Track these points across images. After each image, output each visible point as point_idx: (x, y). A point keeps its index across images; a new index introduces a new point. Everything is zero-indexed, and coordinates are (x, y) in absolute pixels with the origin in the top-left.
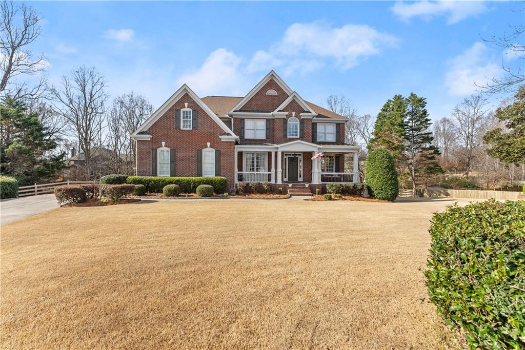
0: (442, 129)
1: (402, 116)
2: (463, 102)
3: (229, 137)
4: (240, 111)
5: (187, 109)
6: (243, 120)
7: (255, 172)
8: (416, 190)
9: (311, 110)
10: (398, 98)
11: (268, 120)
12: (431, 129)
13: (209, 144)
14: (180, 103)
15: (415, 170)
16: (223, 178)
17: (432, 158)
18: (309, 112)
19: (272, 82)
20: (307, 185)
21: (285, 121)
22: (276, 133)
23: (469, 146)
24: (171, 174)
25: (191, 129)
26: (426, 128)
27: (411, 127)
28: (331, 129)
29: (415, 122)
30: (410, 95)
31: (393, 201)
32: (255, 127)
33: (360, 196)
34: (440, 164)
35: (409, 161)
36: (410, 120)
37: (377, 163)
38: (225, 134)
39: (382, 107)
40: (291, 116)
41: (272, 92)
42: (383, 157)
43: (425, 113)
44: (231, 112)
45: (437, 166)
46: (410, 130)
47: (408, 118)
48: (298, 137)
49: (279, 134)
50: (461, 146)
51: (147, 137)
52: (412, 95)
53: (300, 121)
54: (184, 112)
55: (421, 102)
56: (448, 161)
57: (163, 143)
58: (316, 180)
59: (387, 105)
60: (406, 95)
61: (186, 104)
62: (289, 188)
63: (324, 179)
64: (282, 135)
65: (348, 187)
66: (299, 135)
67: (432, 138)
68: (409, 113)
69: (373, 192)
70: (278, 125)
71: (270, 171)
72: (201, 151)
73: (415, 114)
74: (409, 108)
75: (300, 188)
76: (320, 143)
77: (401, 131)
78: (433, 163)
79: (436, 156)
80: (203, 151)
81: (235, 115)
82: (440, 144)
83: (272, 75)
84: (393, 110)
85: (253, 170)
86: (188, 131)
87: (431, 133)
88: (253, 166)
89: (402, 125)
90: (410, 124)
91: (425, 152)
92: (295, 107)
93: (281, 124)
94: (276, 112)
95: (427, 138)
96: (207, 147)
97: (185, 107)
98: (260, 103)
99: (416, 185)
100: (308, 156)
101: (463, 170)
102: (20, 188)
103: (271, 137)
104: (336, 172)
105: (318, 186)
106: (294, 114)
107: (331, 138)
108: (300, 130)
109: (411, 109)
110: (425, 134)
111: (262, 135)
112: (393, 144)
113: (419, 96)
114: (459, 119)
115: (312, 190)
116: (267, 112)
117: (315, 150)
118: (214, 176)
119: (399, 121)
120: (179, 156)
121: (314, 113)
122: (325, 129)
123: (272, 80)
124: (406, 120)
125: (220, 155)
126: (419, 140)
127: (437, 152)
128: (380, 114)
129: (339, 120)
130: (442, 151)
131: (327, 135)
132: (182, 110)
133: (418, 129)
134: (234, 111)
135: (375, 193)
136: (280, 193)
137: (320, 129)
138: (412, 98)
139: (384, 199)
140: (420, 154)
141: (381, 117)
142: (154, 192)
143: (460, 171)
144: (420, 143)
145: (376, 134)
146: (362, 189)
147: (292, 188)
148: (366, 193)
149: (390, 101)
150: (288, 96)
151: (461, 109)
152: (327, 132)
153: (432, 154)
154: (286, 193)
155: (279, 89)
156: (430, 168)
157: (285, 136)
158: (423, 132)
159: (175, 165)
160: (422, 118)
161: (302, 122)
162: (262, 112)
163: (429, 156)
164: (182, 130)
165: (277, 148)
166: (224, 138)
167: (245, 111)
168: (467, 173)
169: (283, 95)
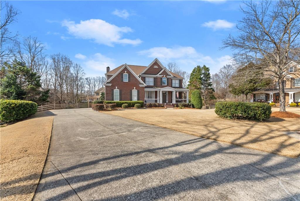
0: (215, 79)
1: (201, 75)
2: (223, 67)
3: (143, 85)
4: (144, 74)
5: (126, 74)
6: (145, 77)
7: (150, 99)
8: (206, 107)
9: (171, 75)
10: (199, 67)
11: (155, 78)
12: (211, 81)
13: (135, 88)
14: (123, 71)
15: (206, 98)
16: (142, 101)
17: (212, 93)
18: (170, 75)
19: (156, 63)
20: (171, 104)
21: (161, 79)
22: (158, 83)
23: (226, 87)
24: (120, 100)
25: (128, 82)
26: (209, 80)
27: (204, 79)
28: (177, 82)
29: (205, 78)
30: (203, 66)
31: (201, 109)
32: (150, 81)
33: (190, 107)
34: (215, 96)
35: (203, 94)
36: (203, 76)
37: (196, 96)
38: (141, 84)
39: (192, 70)
40: (163, 76)
41: (156, 67)
42: (197, 93)
43: (209, 74)
44: (141, 74)
45: (214, 96)
46: (204, 81)
47: (203, 75)
48: (166, 85)
49: (159, 84)
50: (223, 87)
51: (110, 85)
52: (204, 66)
53: (167, 79)
54: (124, 75)
55: (207, 69)
56: (218, 94)
57: (116, 87)
58: (174, 102)
59: (194, 70)
60: (202, 66)
61: (126, 72)
62: (165, 105)
63: (177, 102)
64: (160, 84)
65: (186, 104)
66: (166, 84)
67: (212, 85)
68: (203, 74)
69: (194, 106)
70: (159, 80)
71: (157, 98)
72: (132, 90)
73: (205, 74)
74: (203, 71)
75: (169, 105)
76: (174, 87)
77: (200, 82)
78: (212, 95)
79: (213, 92)
80: (133, 90)
81: (142, 76)
82: (214, 86)
83: (156, 60)
84: (197, 72)
85: (149, 98)
86: (126, 82)
87: (211, 82)
88: (149, 96)
89: (201, 79)
90: (203, 78)
91: (209, 90)
92: (165, 73)
93: (160, 80)
94: (158, 75)
95: (210, 85)
96: (134, 89)
97: (125, 73)
98: (151, 71)
99: (206, 104)
100: (171, 93)
101: (224, 98)
102: (38, 107)
103: (156, 85)
104: (179, 99)
105: (175, 104)
106: (165, 76)
107: (177, 85)
108: (167, 82)
109: (204, 72)
110: (209, 83)
111: (152, 84)
112: (197, 87)
113: (207, 67)
114: (222, 75)
115: (173, 106)
116: (154, 75)
117: (174, 90)
118: (137, 101)
119: (199, 77)
120: (123, 93)
121: (172, 76)
122: (175, 82)
123: (156, 62)
124: (202, 77)
125: (139, 92)
126: (207, 85)
127: (213, 90)
128: (192, 73)
129: (180, 78)
130: (215, 90)
131: (176, 84)
132: (124, 74)
133: (207, 81)
134: (142, 74)
135: (195, 106)
136: (162, 107)
137: (173, 81)
138: (204, 67)
139: (198, 108)
140: (207, 91)
141: (192, 75)
142: (116, 107)
143: (222, 98)
144: (207, 86)
145: (190, 82)
146: (191, 105)
147: (166, 105)
148: (191, 106)
149: (195, 68)
150: (162, 69)
151: (222, 70)
152: (176, 83)
153: (211, 91)
154: (164, 107)
155: (158, 66)
156: (211, 97)
157: (161, 85)
158: (208, 82)
159: (121, 96)
160: (207, 76)
161: (168, 79)
162: (153, 75)
163: (211, 92)
164: (124, 82)
165: (160, 90)
166: (141, 86)
167: (146, 74)
168: (225, 99)
169: (160, 69)
